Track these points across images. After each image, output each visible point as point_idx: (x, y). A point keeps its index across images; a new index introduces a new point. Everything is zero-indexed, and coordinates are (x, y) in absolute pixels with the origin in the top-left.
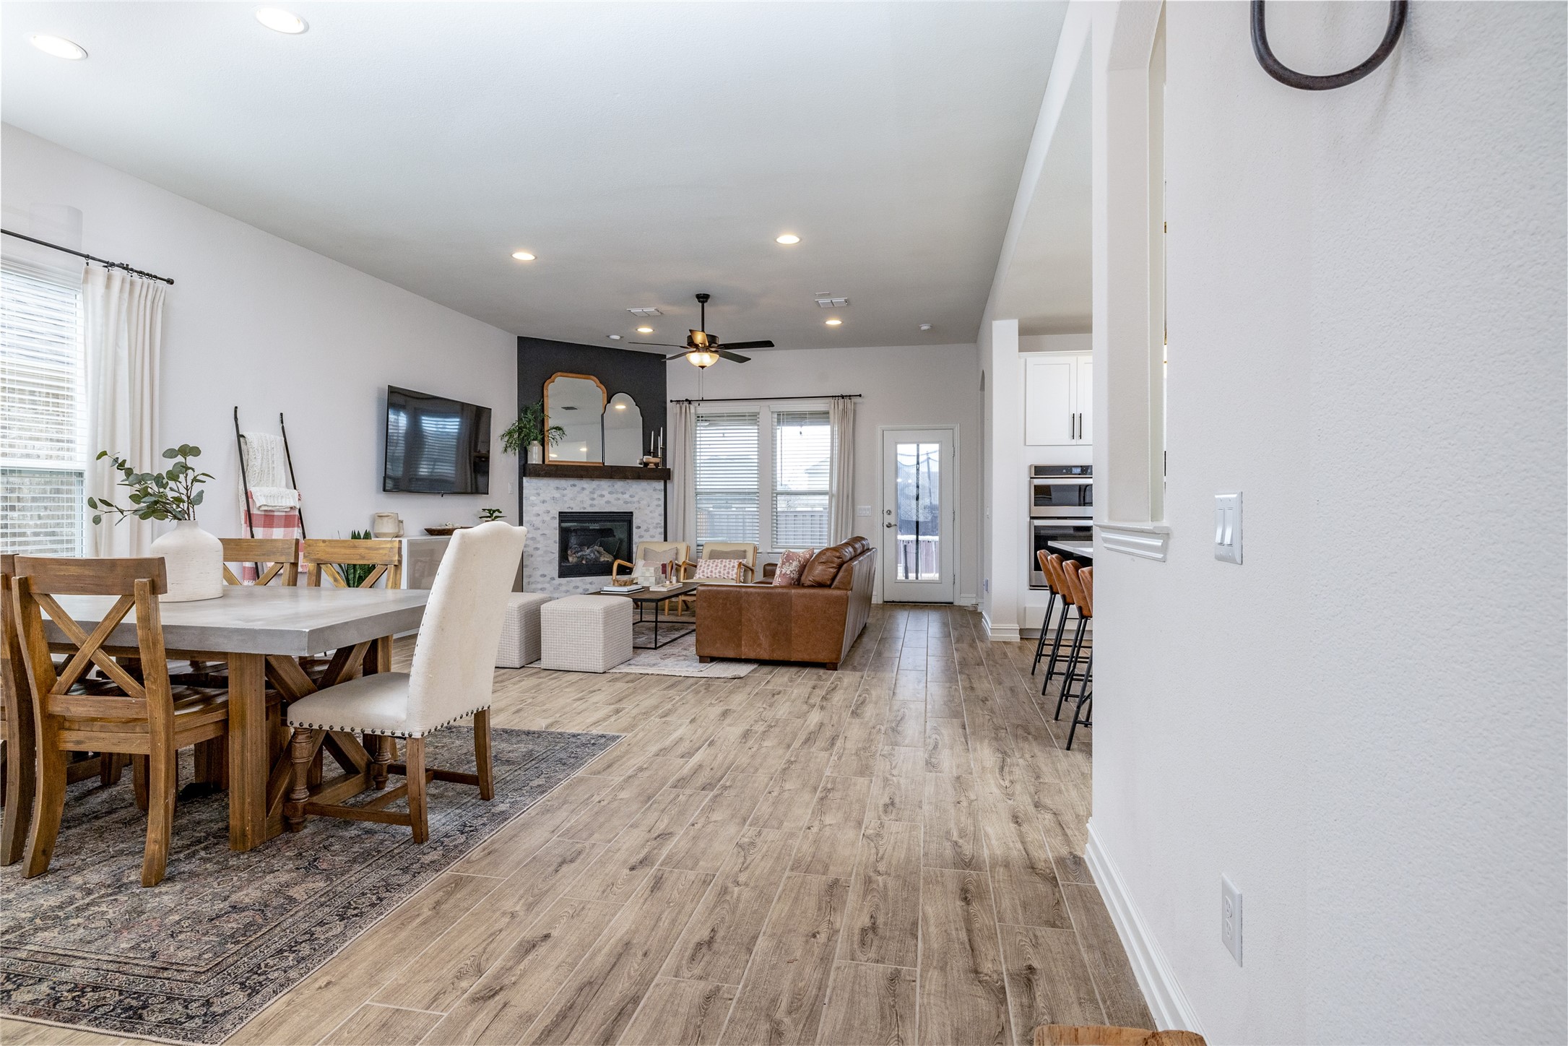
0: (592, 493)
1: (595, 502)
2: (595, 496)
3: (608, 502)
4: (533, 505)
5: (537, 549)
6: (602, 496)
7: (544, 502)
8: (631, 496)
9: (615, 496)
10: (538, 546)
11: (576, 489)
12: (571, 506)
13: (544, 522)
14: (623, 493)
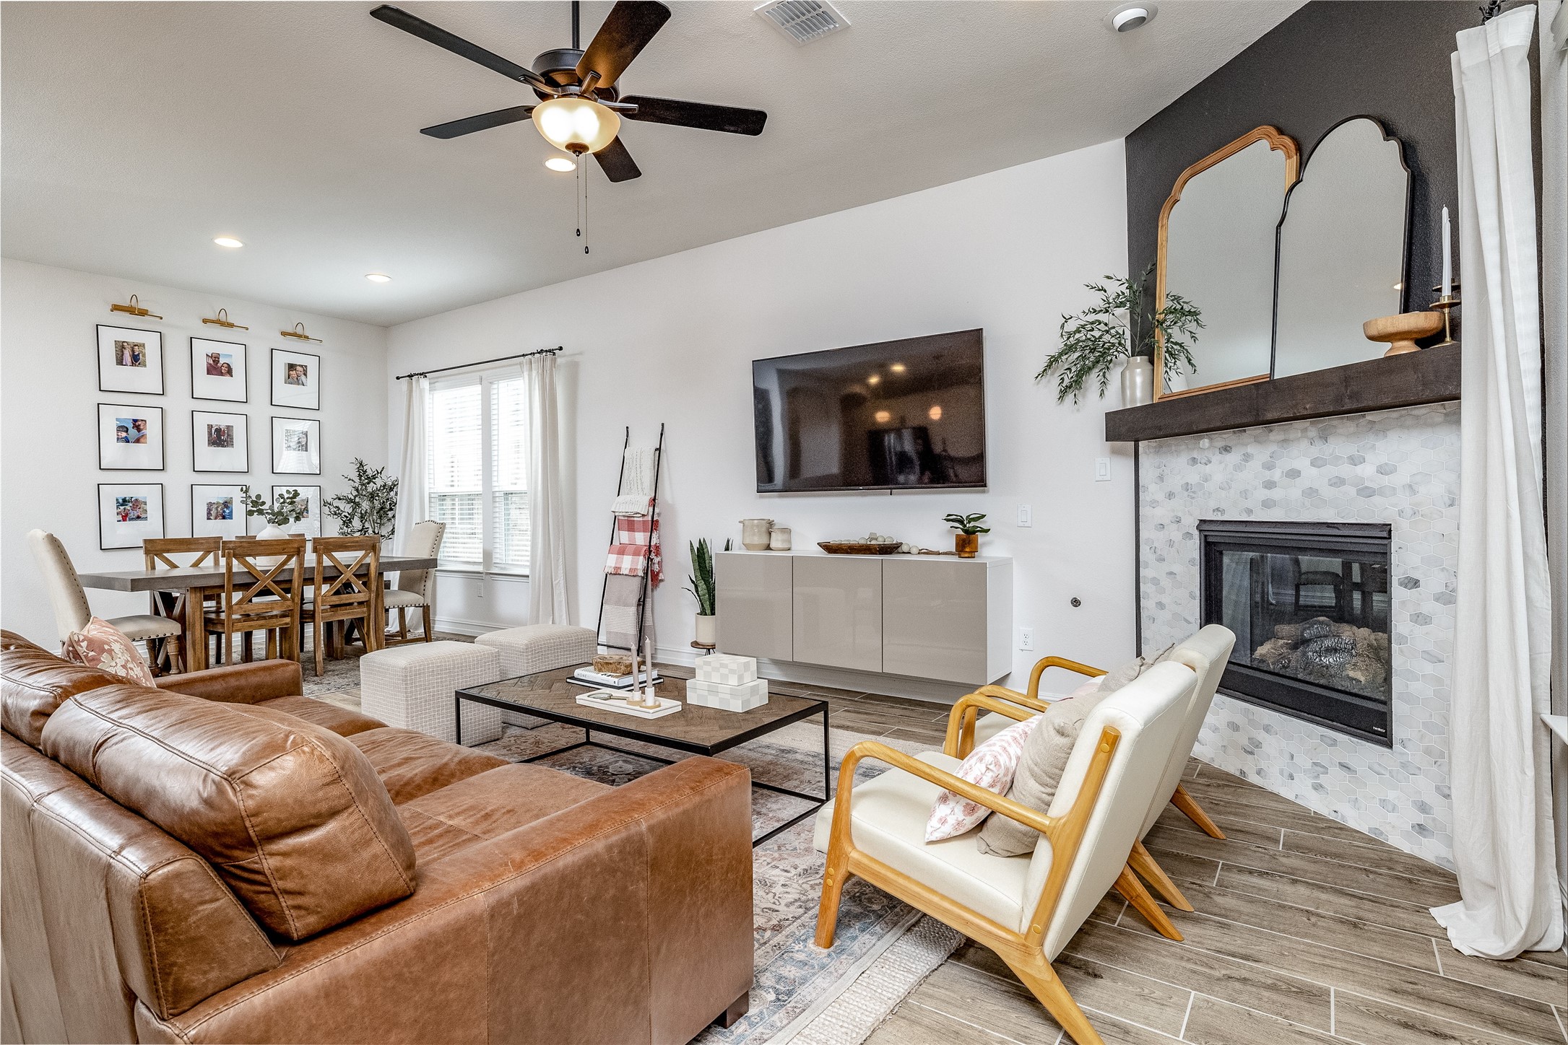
0: (1269, 467)
1: (1276, 494)
2: (1277, 475)
3: (1311, 492)
4: (1154, 503)
5: (1161, 605)
6: (1294, 474)
7: (1171, 495)
8: (1382, 470)
9: (1331, 471)
10: (1165, 600)
11: (1233, 458)
12: (1222, 506)
13: (1171, 543)
14: (1354, 461)
